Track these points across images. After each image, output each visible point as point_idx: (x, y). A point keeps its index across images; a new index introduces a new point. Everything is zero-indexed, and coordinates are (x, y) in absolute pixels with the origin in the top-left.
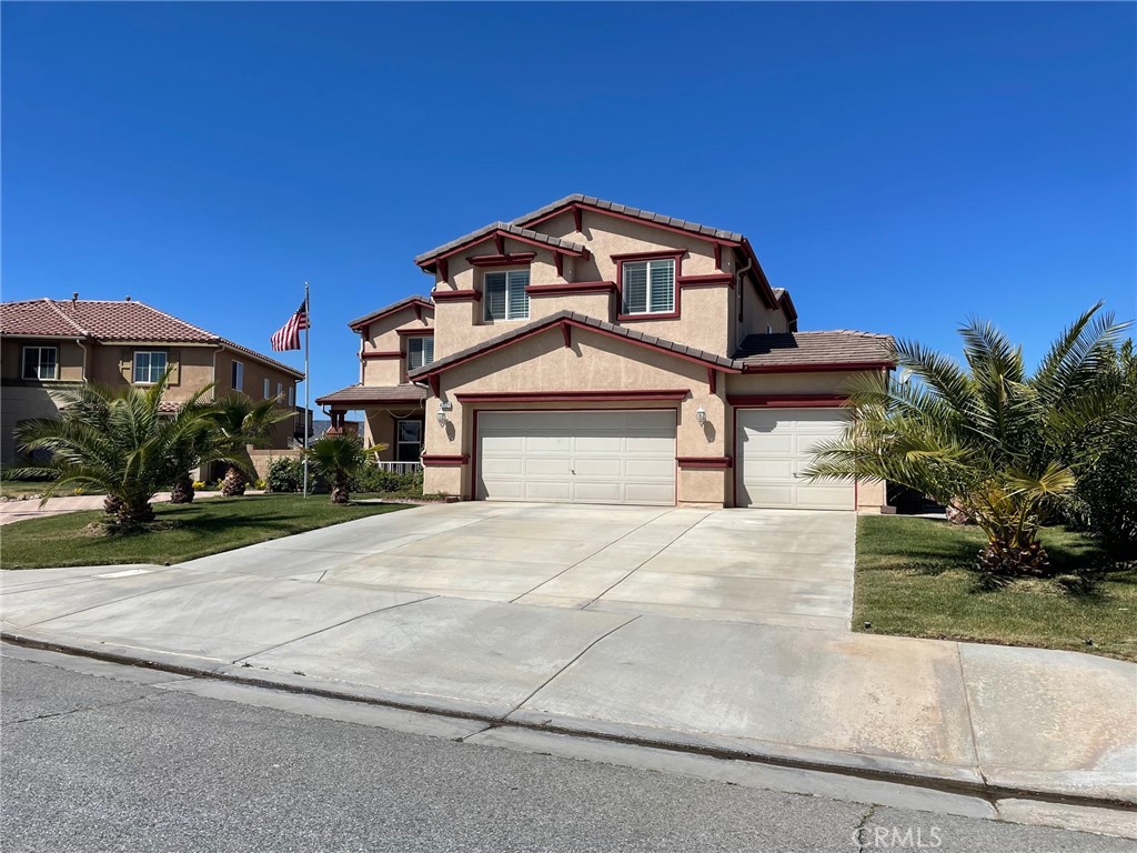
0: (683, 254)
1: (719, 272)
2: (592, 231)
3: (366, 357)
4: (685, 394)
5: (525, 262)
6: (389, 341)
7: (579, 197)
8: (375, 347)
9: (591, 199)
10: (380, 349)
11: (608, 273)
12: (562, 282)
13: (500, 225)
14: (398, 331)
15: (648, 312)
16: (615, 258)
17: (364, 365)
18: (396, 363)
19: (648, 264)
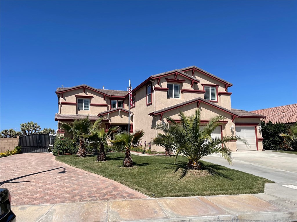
0: (217, 86)
1: (226, 92)
2: (196, 76)
3: (62, 104)
4: (227, 122)
5: (182, 82)
6: (72, 99)
7: (196, 67)
8: (65, 100)
9: (198, 68)
10: (67, 101)
11: (201, 88)
12: (192, 89)
13: (177, 70)
14: (76, 96)
15: (211, 100)
16: (202, 85)
17: (61, 107)
18: (75, 107)
19: (210, 88)
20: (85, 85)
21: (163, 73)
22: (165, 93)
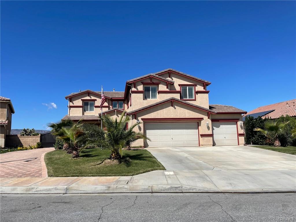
0: (196, 85)
1: (204, 90)
2: (173, 78)
3: (71, 107)
4: (202, 119)
5: (158, 84)
6: (79, 102)
7: (171, 69)
8: (73, 104)
9: (174, 70)
10: (75, 105)
11: (178, 88)
12: (168, 90)
13: (152, 74)
14: (81, 100)
15: (188, 99)
16: (179, 85)
17: (70, 109)
18: (81, 109)
19: (188, 87)
20: (89, 90)
21: (139, 78)
22: (141, 95)
